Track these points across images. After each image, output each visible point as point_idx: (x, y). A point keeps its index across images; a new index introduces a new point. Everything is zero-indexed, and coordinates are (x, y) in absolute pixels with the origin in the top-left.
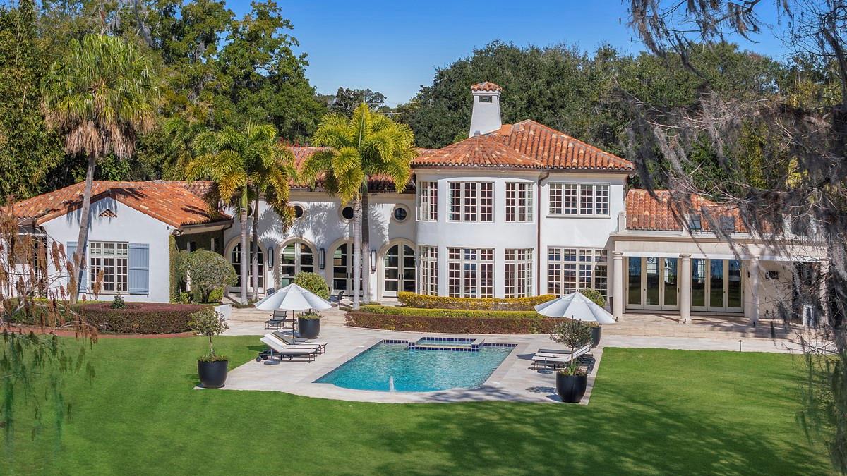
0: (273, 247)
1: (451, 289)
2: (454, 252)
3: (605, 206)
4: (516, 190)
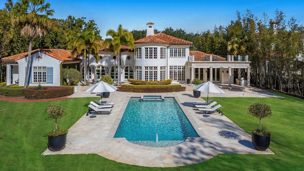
0: (94, 67)
1: (146, 78)
2: (146, 68)
3: (185, 54)
4: (163, 50)
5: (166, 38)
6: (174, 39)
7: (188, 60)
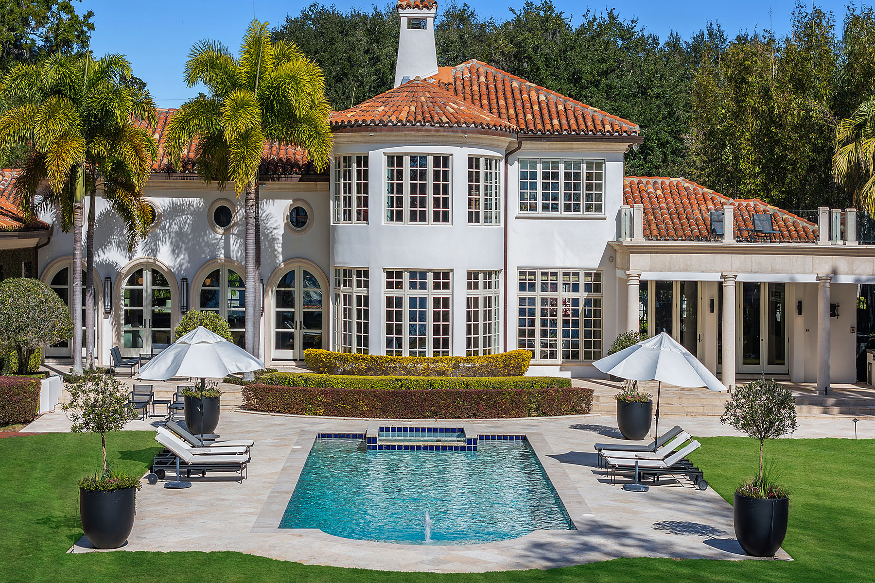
0: (111, 277)
2: (394, 277)
3: (599, 197)
4: (482, 170)
5: (501, 95)
6: (544, 105)
7: (619, 234)
